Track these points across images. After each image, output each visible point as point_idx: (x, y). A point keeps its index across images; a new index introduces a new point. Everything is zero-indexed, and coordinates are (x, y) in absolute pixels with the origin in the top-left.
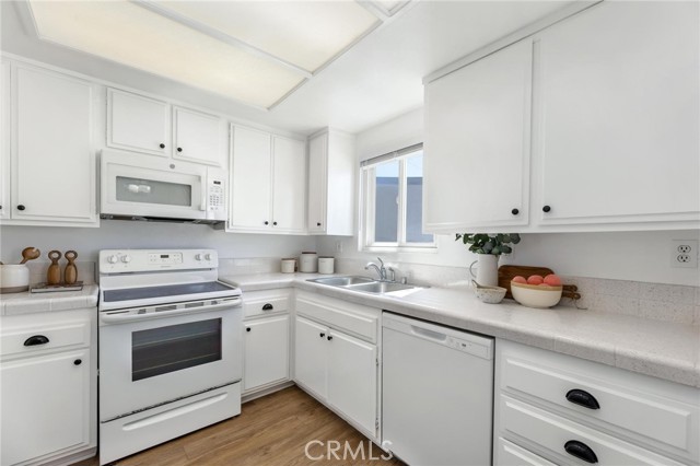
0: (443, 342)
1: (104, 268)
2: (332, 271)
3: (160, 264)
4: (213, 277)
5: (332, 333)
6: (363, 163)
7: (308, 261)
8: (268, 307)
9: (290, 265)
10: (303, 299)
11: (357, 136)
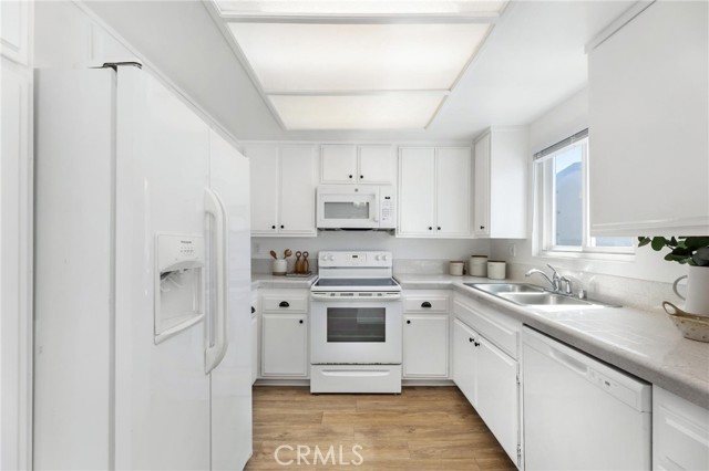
0: (584, 374)
1: (321, 264)
2: (503, 276)
3: (352, 262)
4: (387, 274)
5: (480, 340)
6: (536, 156)
7: (477, 264)
8: (426, 305)
9: (458, 268)
10: (460, 301)
11: (528, 127)
